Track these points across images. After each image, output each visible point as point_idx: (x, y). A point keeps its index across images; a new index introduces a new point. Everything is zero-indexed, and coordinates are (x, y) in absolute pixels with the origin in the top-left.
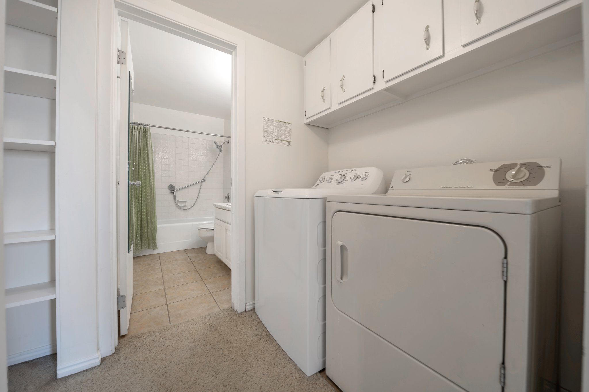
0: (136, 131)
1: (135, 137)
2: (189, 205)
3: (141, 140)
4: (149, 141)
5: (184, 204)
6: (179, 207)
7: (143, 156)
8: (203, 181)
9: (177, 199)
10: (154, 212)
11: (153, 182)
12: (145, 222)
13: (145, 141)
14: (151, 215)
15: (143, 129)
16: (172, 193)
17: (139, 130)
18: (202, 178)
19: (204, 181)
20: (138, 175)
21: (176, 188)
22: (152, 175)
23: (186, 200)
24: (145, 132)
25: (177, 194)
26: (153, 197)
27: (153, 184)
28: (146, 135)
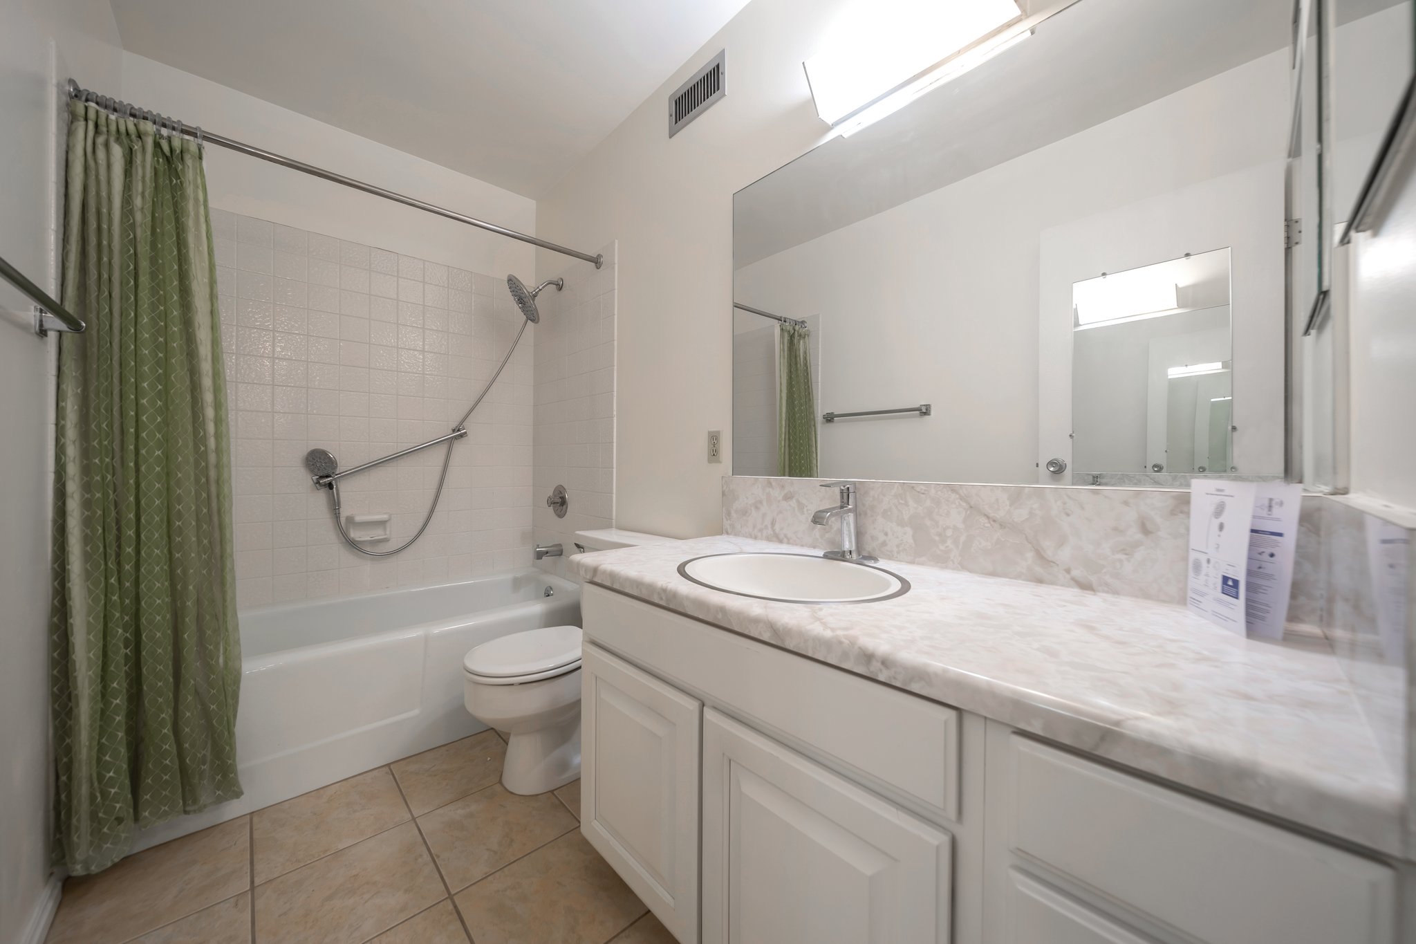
0: (107, 145)
1: (103, 177)
2: (397, 535)
3: (138, 202)
4: (192, 214)
5: (378, 534)
6: (353, 545)
7: (154, 291)
8: (458, 434)
9: (345, 512)
10: (224, 600)
11: (218, 436)
12: (165, 668)
13: (169, 211)
14: (199, 619)
15: (157, 145)
16: (325, 485)
17: (130, 140)
18: (454, 425)
19: (461, 436)
20: (116, 381)
21: (343, 465)
22: (208, 397)
23: (385, 517)
24: (168, 160)
25: (346, 490)
26: (215, 519)
27: (218, 450)
28: (178, 177)
